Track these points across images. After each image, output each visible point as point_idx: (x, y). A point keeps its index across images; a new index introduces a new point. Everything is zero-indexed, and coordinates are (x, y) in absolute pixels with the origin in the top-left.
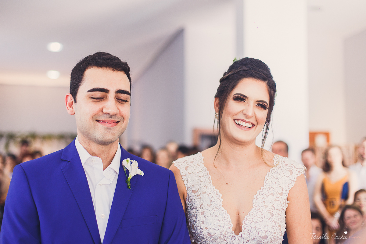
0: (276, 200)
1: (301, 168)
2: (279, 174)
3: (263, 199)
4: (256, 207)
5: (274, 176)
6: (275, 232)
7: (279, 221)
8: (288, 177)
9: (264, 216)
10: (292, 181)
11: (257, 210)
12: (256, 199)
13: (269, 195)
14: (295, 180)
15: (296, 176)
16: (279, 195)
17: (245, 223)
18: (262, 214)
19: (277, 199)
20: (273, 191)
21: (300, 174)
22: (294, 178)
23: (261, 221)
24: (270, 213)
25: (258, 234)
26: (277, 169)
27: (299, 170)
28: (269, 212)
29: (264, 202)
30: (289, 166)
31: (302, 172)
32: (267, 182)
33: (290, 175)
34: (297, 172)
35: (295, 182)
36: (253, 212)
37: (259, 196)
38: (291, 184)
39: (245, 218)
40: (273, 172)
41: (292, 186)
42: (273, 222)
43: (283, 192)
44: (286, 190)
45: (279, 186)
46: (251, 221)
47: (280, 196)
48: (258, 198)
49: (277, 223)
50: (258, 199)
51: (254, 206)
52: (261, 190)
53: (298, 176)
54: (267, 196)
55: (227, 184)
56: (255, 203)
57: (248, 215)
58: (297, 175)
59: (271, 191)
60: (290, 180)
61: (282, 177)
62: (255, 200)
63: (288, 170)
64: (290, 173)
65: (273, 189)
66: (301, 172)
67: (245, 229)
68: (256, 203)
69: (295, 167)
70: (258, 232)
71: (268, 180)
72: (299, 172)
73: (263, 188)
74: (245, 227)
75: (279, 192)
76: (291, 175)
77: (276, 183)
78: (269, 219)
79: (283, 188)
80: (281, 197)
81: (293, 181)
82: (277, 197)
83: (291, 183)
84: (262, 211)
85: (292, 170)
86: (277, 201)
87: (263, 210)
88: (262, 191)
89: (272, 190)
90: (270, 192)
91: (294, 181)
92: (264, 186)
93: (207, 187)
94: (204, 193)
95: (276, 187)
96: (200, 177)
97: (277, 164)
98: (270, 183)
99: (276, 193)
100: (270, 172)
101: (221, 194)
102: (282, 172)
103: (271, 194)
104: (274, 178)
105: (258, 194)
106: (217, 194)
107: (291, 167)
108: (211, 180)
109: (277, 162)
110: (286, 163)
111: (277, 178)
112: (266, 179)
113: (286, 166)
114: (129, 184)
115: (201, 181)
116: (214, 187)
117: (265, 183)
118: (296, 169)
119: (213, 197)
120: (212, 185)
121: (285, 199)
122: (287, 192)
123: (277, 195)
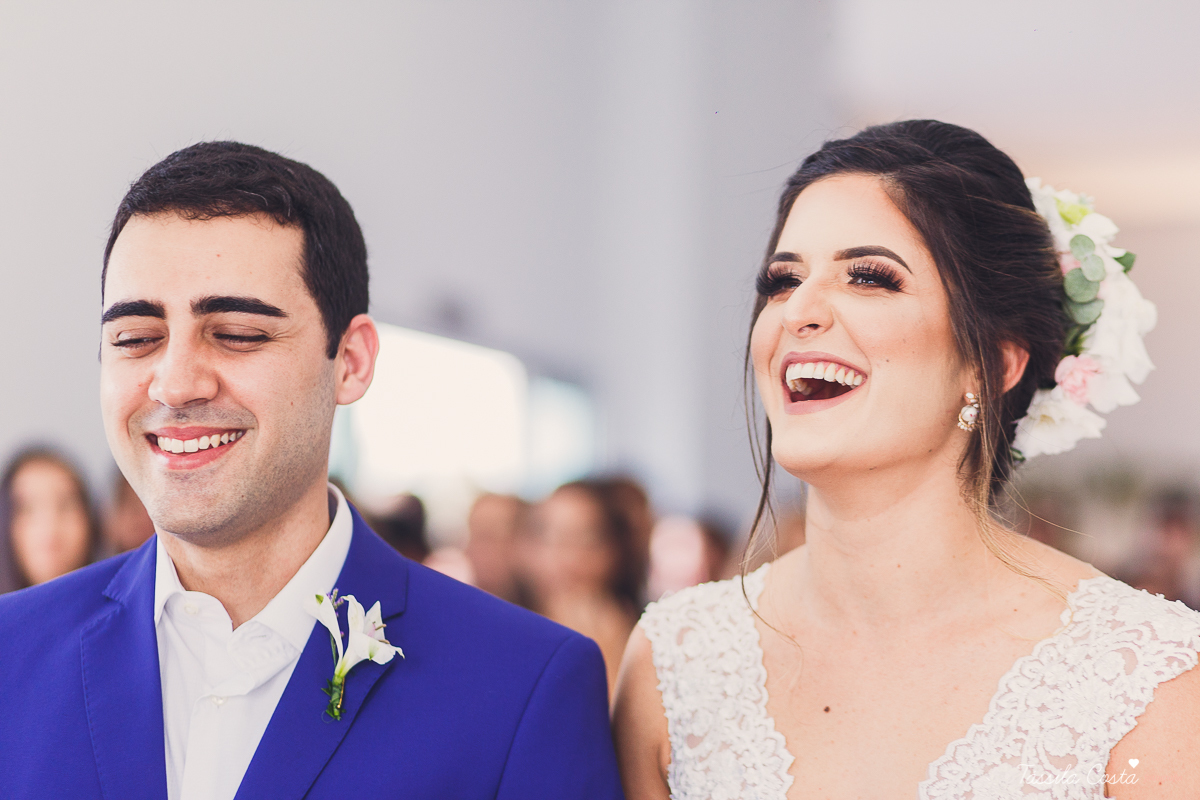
0: (1029, 789)
1: (1186, 643)
2: (1072, 669)
3: (968, 781)
5: (1043, 677)
8: (1110, 683)
10: (1127, 701)
12: (934, 778)
13: (998, 762)
14: (1147, 697)
15: (1154, 681)
20: (1020, 745)
21: (1177, 669)
22: (1142, 689)
26: (1070, 643)
27: (1170, 650)
29: (968, 795)
30: (1128, 632)
31: (1186, 659)
32: (1002, 703)
33: (1122, 672)
34: (1161, 661)
35: (1142, 710)
37: (953, 766)
38: (1122, 719)
40: (1044, 659)
41: (1126, 729)
43: (1076, 752)
44: (1093, 744)
45: (1060, 722)
48: (945, 774)
50: (940, 778)
52: (969, 739)
53: (1164, 678)
54: (986, 771)
55: (827, 710)
58: (1159, 673)
59: (1012, 743)
60: (1121, 699)
61: (1081, 679)
62: (930, 782)
63: (1117, 651)
64: (1123, 662)
65: (1021, 736)
66: (1182, 663)
69: (1155, 637)
71: (1010, 691)
72: (1170, 660)
73: (980, 727)
75: (1053, 753)
76: (1129, 671)
77: (1043, 708)
79: (1076, 735)
81: (1132, 705)
83: (1122, 714)
85: (1135, 648)
88: (969, 745)
89: (1016, 741)
90: (1004, 750)
91: (1138, 703)
92: (986, 719)
93: (742, 720)
94: (726, 745)
95: (1041, 728)
96: (726, 674)
97: (1076, 618)
98: (1015, 705)
99: (1038, 756)
100: (1035, 654)
101: (791, 752)
102: (1088, 657)
103: (1009, 757)
104: (1043, 683)
105: (949, 755)
106: (774, 755)
107: (1135, 635)
108: (764, 690)
109: (1080, 608)
110: (1118, 617)
111: (1056, 687)
112: (1002, 688)
113: (1113, 628)
114: (336, 698)
115: (725, 694)
116: (770, 722)
117: (992, 706)
118: (1157, 646)
119: (754, 767)
120: (764, 712)
121: (1084, 790)
122: (1102, 752)
123: (1040, 763)
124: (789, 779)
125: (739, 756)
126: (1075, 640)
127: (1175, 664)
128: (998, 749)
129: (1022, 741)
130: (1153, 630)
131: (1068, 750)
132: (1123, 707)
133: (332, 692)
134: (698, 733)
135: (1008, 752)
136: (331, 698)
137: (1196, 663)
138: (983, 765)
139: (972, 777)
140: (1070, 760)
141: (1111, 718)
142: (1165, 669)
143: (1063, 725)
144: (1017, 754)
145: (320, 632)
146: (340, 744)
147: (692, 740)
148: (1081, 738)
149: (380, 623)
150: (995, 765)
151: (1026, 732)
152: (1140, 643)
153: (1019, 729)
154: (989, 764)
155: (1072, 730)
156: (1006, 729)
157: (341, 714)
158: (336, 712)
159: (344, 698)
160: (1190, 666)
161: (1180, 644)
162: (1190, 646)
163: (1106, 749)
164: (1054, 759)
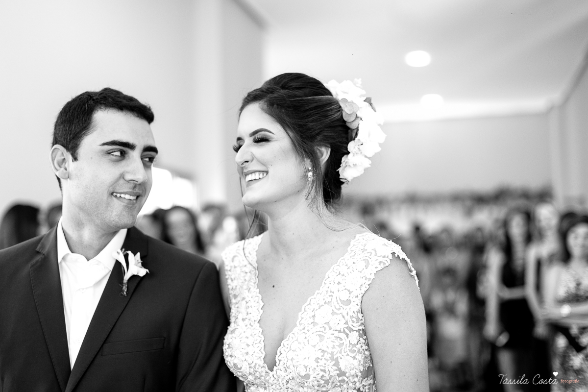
0: (333, 313)
1: (386, 256)
2: (349, 268)
3: (314, 312)
4: (300, 324)
5: (340, 272)
6: (323, 368)
7: (333, 350)
8: (361, 272)
9: (308, 341)
11: (301, 330)
12: (303, 311)
13: (324, 304)
14: (373, 277)
15: (375, 271)
16: (341, 305)
17: (280, 352)
18: (306, 338)
19: (336, 311)
20: (331, 297)
21: (382, 266)
22: (371, 274)
23: (302, 349)
24: (320, 336)
25: (295, 370)
26: (349, 258)
27: (381, 259)
28: (318, 333)
29: (314, 316)
31: (386, 262)
32: (326, 282)
33: (365, 268)
34: (377, 263)
35: (370, 282)
36: (294, 334)
37: (309, 306)
38: (364, 285)
39: (282, 344)
40: (341, 264)
41: (366, 289)
42: (320, 351)
43: (350, 298)
44: (356, 295)
46: (289, 349)
47: (343, 306)
48: (307, 309)
49: (328, 353)
50: (305, 311)
51: (298, 323)
52: (315, 296)
53: (378, 269)
54: (320, 308)
56: (300, 319)
57: (287, 339)
58: (376, 268)
60: (364, 278)
61: (352, 272)
63: (363, 260)
64: (365, 264)
65: (332, 294)
66: (384, 264)
67: (280, 361)
68: (302, 318)
69: (376, 255)
70: (295, 367)
71: (329, 277)
72: (380, 262)
73: (319, 291)
74: (280, 358)
75: (342, 300)
76: (367, 267)
77: (339, 283)
78: (314, 346)
79: (350, 293)
80: (345, 307)
81: (367, 280)
82: (338, 307)
84: (306, 332)
85: (369, 259)
86: (337, 314)
87: (308, 331)
88: (315, 298)
89: (330, 296)
90: (326, 300)
91: (370, 279)
92: (321, 288)
93: (249, 290)
94: (244, 299)
95: (338, 291)
96: (246, 273)
97: (352, 249)
98: (330, 282)
99: (337, 301)
100: (338, 264)
101: (263, 302)
102: (354, 263)
103: (327, 302)
104: (339, 274)
105: (308, 303)
106: (258, 302)
107: (369, 254)
108: (257, 279)
109: (354, 245)
110: (365, 248)
111: (343, 275)
112: (327, 277)
113: (363, 252)
114: (125, 288)
115: (245, 280)
116: (258, 290)
117: (323, 283)
118: (376, 257)
119: (251, 307)
120: (256, 286)
121: (354, 312)
122: (359, 298)
123: (338, 303)
124: (261, 312)
125: (247, 303)
126: (351, 257)
127: (382, 264)
128: (324, 299)
129: (332, 296)
130: (376, 252)
131: (348, 298)
132: (365, 281)
133: (123, 286)
134: (237, 294)
136: (122, 288)
137: (390, 263)
138: (319, 305)
139: (315, 310)
140: (348, 302)
141: (362, 285)
142: (379, 266)
143: (346, 289)
144: (330, 301)
145: (118, 264)
146: (127, 305)
147: (235, 296)
148: (352, 293)
149: (140, 261)
150: (322, 305)
151: (333, 292)
152: (371, 257)
153: (331, 292)
154: (321, 305)
155: (349, 290)
156: (327, 291)
157: (127, 294)
158: (125, 293)
159: (128, 288)
160: (387, 265)
161: (384, 257)
162: (388, 257)
163: (360, 297)
164: (343, 302)
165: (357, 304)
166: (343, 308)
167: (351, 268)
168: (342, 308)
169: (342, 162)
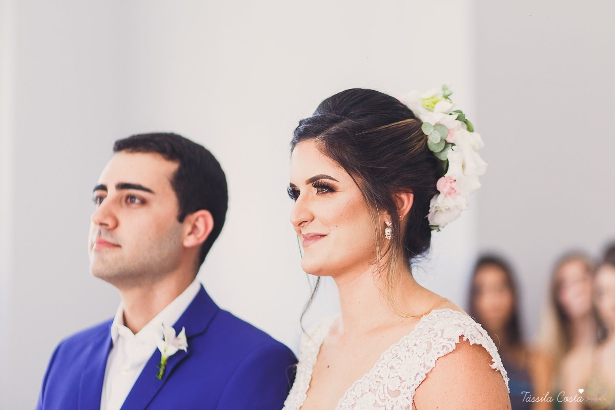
0: (376, 405)
2: (409, 350)
3: (355, 399)
5: (397, 353)
8: (420, 357)
10: (425, 366)
13: (368, 391)
14: (433, 364)
19: (379, 402)
20: (378, 384)
21: (445, 352)
22: (431, 361)
26: (414, 338)
27: (445, 342)
29: (353, 405)
31: (450, 346)
32: (379, 364)
33: (426, 352)
35: (429, 371)
37: (352, 392)
38: (421, 375)
40: (401, 345)
41: (421, 379)
43: (401, 389)
44: (408, 386)
45: (397, 374)
47: (390, 398)
48: (349, 396)
50: (346, 398)
52: (362, 380)
54: (362, 395)
55: (328, 367)
59: (375, 383)
60: (423, 365)
61: (411, 355)
62: (343, 399)
63: (426, 342)
64: (427, 347)
65: (380, 380)
66: (448, 349)
69: (442, 336)
71: (384, 359)
72: (444, 347)
73: (367, 375)
77: (392, 368)
81: (426, 368)
82: (382, 397)
83: (421, 372)
85: (432, 341)
86: (380, 406)
88: (361, 383)
89: (377, 382)
91: (429, 367)
92: (371, 371)
95: (389, 377)
98: (383, 365)
99: (384, 389)
100: (399, 342)
102: (415, 345)
103: (373, 389)
104: (397, 356)
105: (352, 387)
107: (435, 335)
110: (434, 327)
111: (399, 358)
112: (381, 358)
113: (429, 332)
117: (375, 365)
118: (441, 340)
121: (401, 407)
122: (411, 390)
123: (384, 393)
126: (416, 337)
127: (445, 349)
128: (370, 385)
129: (379, 382)
130: (442, 332)
131: (397, 388)
132: (423, 369)
133: (160, 367)
135: (373, 387)
137: (455, 348)
138: (362, 392)
139: (357, 397)
140: (397, 393)
141: (418, 374)
142: (441, 351)
143: (397, 376)
144: (376, 388)
148: (404, 383)
150: (366, 393)
151: (382, 378)
152: (434, 339)
153: (379, 377)
154: (364, 392)
155: (400, 379)
156: (376, 376)
160: (451, 350)
161: (450, 340)
162: (453, 340)
163: (413, 388)
164: (389, 392)
165: (407, 398)
166: (389, 400)
167: (411, 350)
168: (387, 400)
169: (431, 206)
